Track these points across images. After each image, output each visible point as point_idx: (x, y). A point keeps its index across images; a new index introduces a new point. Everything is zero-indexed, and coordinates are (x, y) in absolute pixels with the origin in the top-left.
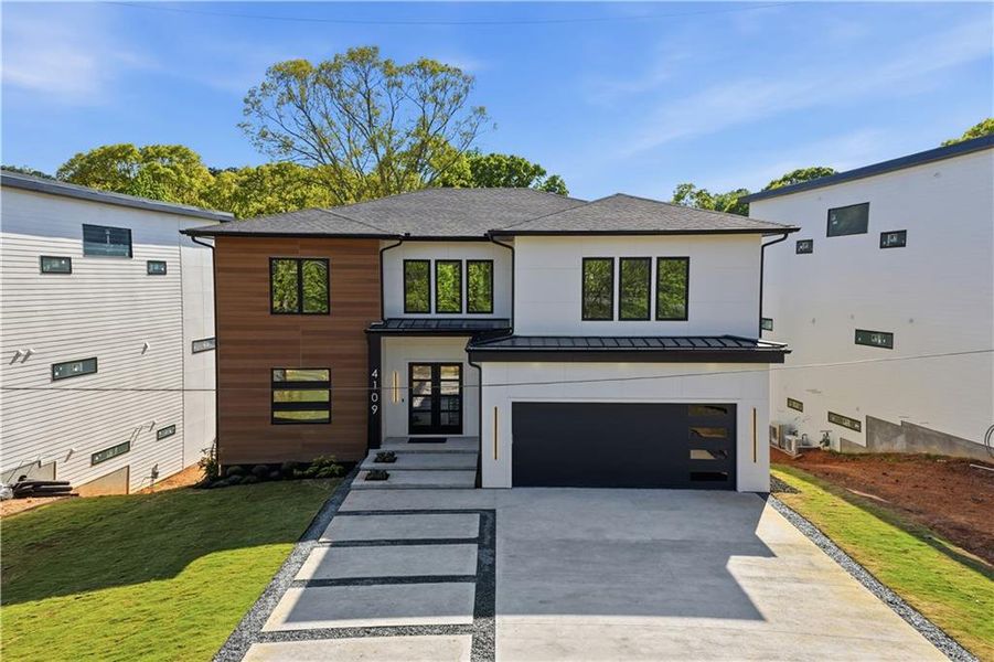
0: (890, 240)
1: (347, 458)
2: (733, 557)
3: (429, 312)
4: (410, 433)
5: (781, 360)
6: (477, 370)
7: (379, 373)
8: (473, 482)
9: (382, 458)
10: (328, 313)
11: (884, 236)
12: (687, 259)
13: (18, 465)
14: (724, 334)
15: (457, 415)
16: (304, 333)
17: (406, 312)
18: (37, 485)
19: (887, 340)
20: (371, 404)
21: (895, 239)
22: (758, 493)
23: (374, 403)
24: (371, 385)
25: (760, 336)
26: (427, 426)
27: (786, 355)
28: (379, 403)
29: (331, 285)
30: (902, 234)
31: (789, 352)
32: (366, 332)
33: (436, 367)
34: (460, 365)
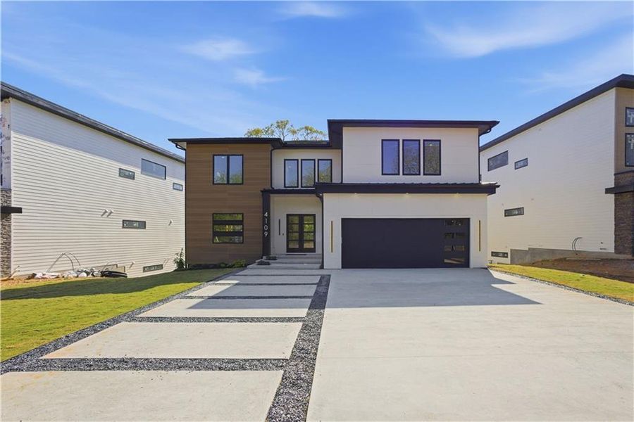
0: (519, 164)
3: (298, 187)
4: (287, 252)
7: (269, 213)
8: (319, 267)
9: (269, 259)
10: (243, 184)
11: (516, 163)
12: (440, 141)
13: (105, 264)
16: (229, 194)
17: (285, 187)
18: (110, 272)
19: (520, 211)
20: (264, 231)
21: (522, 164)
22: (482, 268)
23: (266, 231)
24: (264, 221)
26: (296, 248)
27: (497, 189)
28: (268, 231)
29: (244, 169)
30: (526, 160)
31: (499, 186)
32: (262, 191)
33: (301, 217)
34: (314, 215)
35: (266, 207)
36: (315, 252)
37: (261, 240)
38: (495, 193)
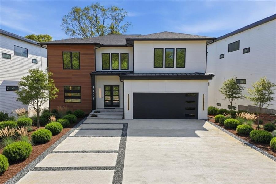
3: (110, 69)
4: (104, 107)
5: (211, 79)
6: (122, 83)
7: (95, 87)
8: (122, 118)
9: (96, 112)
10: (80, 69)
11: (244, 50)
12: (185, 48)
14: (195, 72)
16: (73, 75)
17: (103, 69)
19: (244, 81)
20: (92, 97)
21: (247, 51)
22: (204, 120)
23: (93, 96)
24: (92, 91)
25: (206, 72)
26: (110, 105)
27: (213, 77)
28: (95, 96)
29: (80, 60)
30: (249, 49)
31: (214, 76)
32: (90, 74)
33: (112, 87)
34: (119, 86)
35: (93, 83)
36: (119, 107)
37: (91, 101)
38: (212, 79)
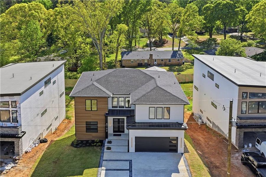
1: (101, 139)
2: (173, 174)
3: (117, 108)
4: (113, 133)
8: (127, 151)
10: (97, 110)
11: (216, 84)
12: (170, 107)
15: (123, 129)
16: (92, 114)
17: (112, 108)
19: (216, 107)
21: (217, 86)
22: (181, 153)
26: (117, 131)
28: (107, 130)
29: (97, 105)
32: (105, 116)
34: (124, 119)
35: (107, 122)
36: (124, 133)
